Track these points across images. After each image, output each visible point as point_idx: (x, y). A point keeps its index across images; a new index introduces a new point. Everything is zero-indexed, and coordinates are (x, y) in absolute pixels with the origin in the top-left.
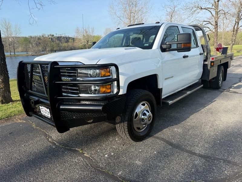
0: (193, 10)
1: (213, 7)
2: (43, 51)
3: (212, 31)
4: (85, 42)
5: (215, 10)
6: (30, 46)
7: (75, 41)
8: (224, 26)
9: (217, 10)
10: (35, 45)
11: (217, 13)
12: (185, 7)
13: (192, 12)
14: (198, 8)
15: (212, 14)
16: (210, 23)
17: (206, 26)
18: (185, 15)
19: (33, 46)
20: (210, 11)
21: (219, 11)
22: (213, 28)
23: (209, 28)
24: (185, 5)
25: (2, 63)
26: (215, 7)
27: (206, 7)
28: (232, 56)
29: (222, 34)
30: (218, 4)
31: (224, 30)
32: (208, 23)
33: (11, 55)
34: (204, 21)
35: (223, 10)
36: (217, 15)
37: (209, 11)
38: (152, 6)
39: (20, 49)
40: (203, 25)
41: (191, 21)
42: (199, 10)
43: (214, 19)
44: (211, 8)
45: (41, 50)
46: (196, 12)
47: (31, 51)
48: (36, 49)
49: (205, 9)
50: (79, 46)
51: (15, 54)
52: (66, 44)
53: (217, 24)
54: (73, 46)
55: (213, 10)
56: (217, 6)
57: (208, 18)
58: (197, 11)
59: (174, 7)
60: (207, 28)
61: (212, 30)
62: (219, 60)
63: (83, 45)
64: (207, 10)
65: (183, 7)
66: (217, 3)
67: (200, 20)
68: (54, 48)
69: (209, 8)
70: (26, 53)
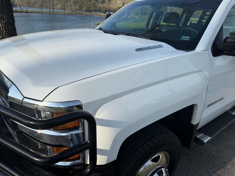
2: (79, 10)
4: (121, 4)
6: (69, 4)
7: (111, 3)
10: (73, 3)
19: (71, 4)
25: (10, 28)
33: (50, 11)
39: (59, 6)
45: (78, 9)
47: (69, 10)
48: (73, 8)
50: (114, 8)
51: (53, 11)
52: (102, 4)
54: (108, 7)
63: (118, 7)
68: (90, 8)
70: (63, 11)
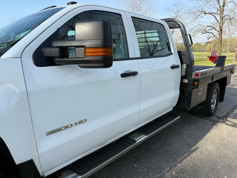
0: (196, 15)
1: (219, 12)
3: (216, 37)
5: (220, 15)
8: (229, 32)
9: (222, 15)
11: (222, 18)
12: (188, 11)
13: (195, 16)
14: (202, 13)
15: (216, 19)
16: (214, 28)
17: (210, 32)
18: (188, 19)
20: (215, 16)
21: (224, 16)
22: (218, 34)
23: (212, 33)
24: (188, 9)
26: (220, 12)
27: (211, 12)
28: (233, 68)
29: (227, 41)
30: (224, 9)
31: (230, 36)
32: (212, 28)
34: (208, 26)
35: (228, 15)
36: (222, 21)
37: (213, 15)
38: (156, 11)
40: (207, 30)
41: (194, 26)
42: (203, 15)
43: (218, 24)
44: (216, 13)
46: (200, 17)
49: (209, 13)
53: (221, 30)
55: (218, 14)
56: (222, 11)
57: (212, 23)
58: (201, 15)
59: (177, 12)
60: (211, 34)
61: (216, 35)
62: (210, 76)
64: (211, 14)
65: (186, 11)
66: (222, 8)
67: (203, 25)
69: (214, 13)
